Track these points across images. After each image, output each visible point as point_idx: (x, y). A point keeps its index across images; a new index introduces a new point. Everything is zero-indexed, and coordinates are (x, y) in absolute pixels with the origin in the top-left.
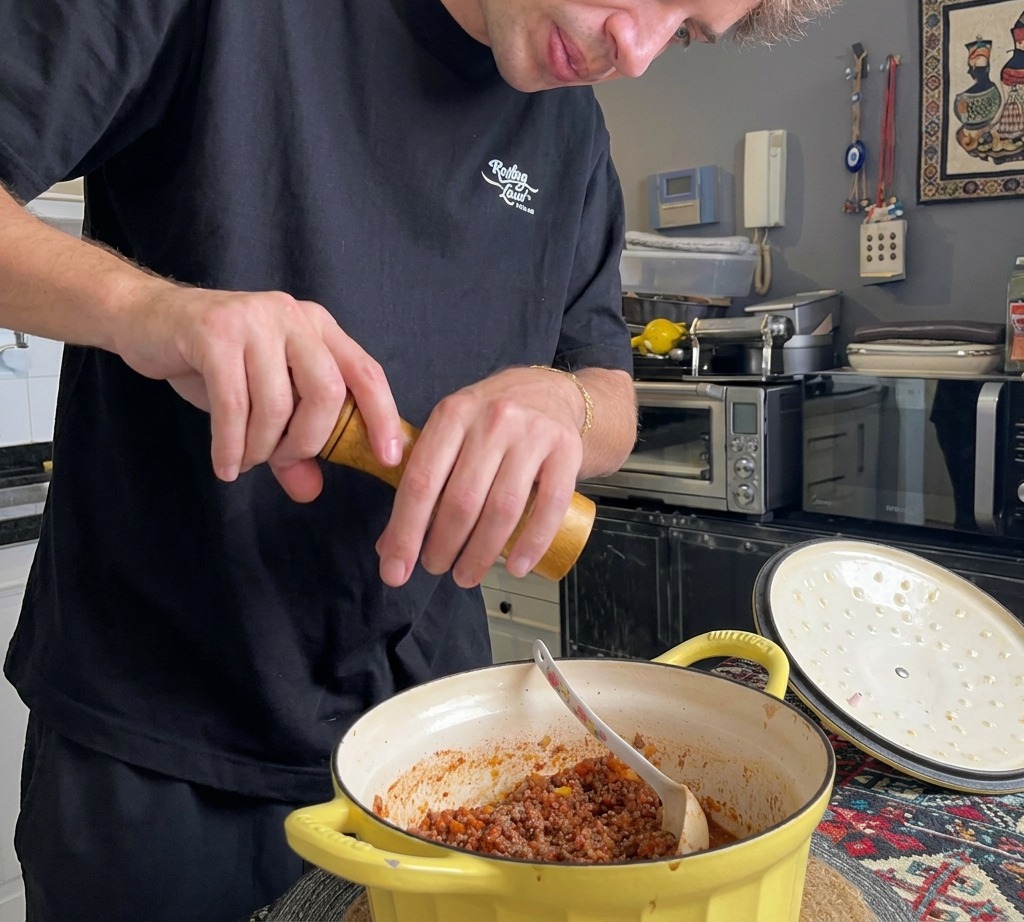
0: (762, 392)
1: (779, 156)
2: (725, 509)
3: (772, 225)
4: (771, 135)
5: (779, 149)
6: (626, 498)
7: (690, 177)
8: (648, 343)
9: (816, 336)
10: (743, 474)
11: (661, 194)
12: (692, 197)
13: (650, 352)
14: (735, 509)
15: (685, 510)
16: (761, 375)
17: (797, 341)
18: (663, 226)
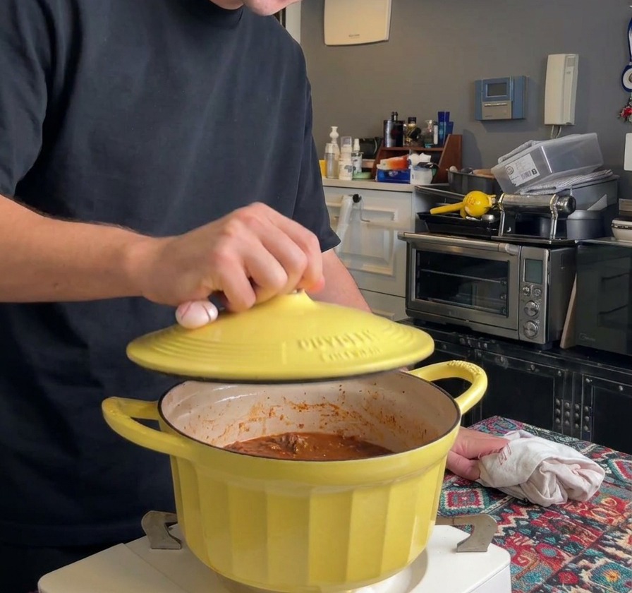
0: (547, 252)
1: (572, 73)
2: (517, 338)
3: (564, 123)
4: (566, 57)
5: (572, 68)
6: (444, 323)
7: (506, 83)
8: (467, 209)
9: (591, 211)
10: (532, 313)
11: (484, 95)
12: (507, 99)
13: (468, 215)
14: (523, 338)
15: (487, 337)
16: (549, 239)
17: (578, 214)
18: (484, 118)
